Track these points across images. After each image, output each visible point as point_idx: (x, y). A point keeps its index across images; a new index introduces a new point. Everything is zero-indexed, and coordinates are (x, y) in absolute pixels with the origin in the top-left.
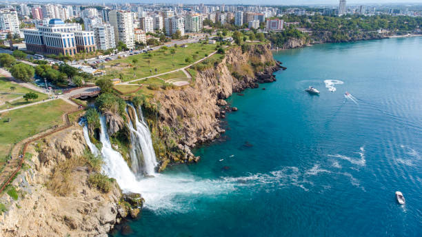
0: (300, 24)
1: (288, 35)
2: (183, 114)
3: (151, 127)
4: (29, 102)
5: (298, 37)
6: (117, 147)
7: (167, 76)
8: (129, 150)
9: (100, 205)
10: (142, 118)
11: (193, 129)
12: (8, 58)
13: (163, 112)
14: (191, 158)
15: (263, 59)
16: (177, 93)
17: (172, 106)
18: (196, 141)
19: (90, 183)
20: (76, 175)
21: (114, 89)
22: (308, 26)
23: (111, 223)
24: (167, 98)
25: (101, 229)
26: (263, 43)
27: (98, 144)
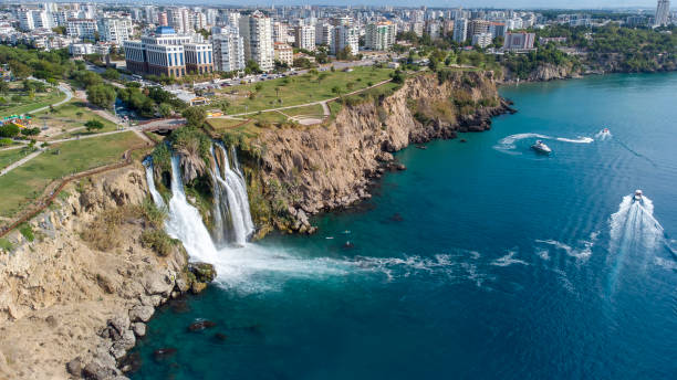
0: (568, 41)
1: (539, 58)
2: (302, 165)
3: (249, 179)
4: (92, 133)
5: (557, 63)
6: (193, 200)
7: (294, 111)
8: (211, 206)
9: (149, 268)
10: (237, 164)
11: (315, 187)
12: (93, 78)
13: (269, 158)
14: (304, 227)
15: (476, 95)
16: (299, 135)
17: (287, 152)
18: (320, 205)
19: (143, 241)
20: (127, 229)
21: (206, 122)
22: (581, 45)
23: (163, 294)
24: (280, 140)
25: (147, 300)
26: (477, 70)
27: (166, 194)
